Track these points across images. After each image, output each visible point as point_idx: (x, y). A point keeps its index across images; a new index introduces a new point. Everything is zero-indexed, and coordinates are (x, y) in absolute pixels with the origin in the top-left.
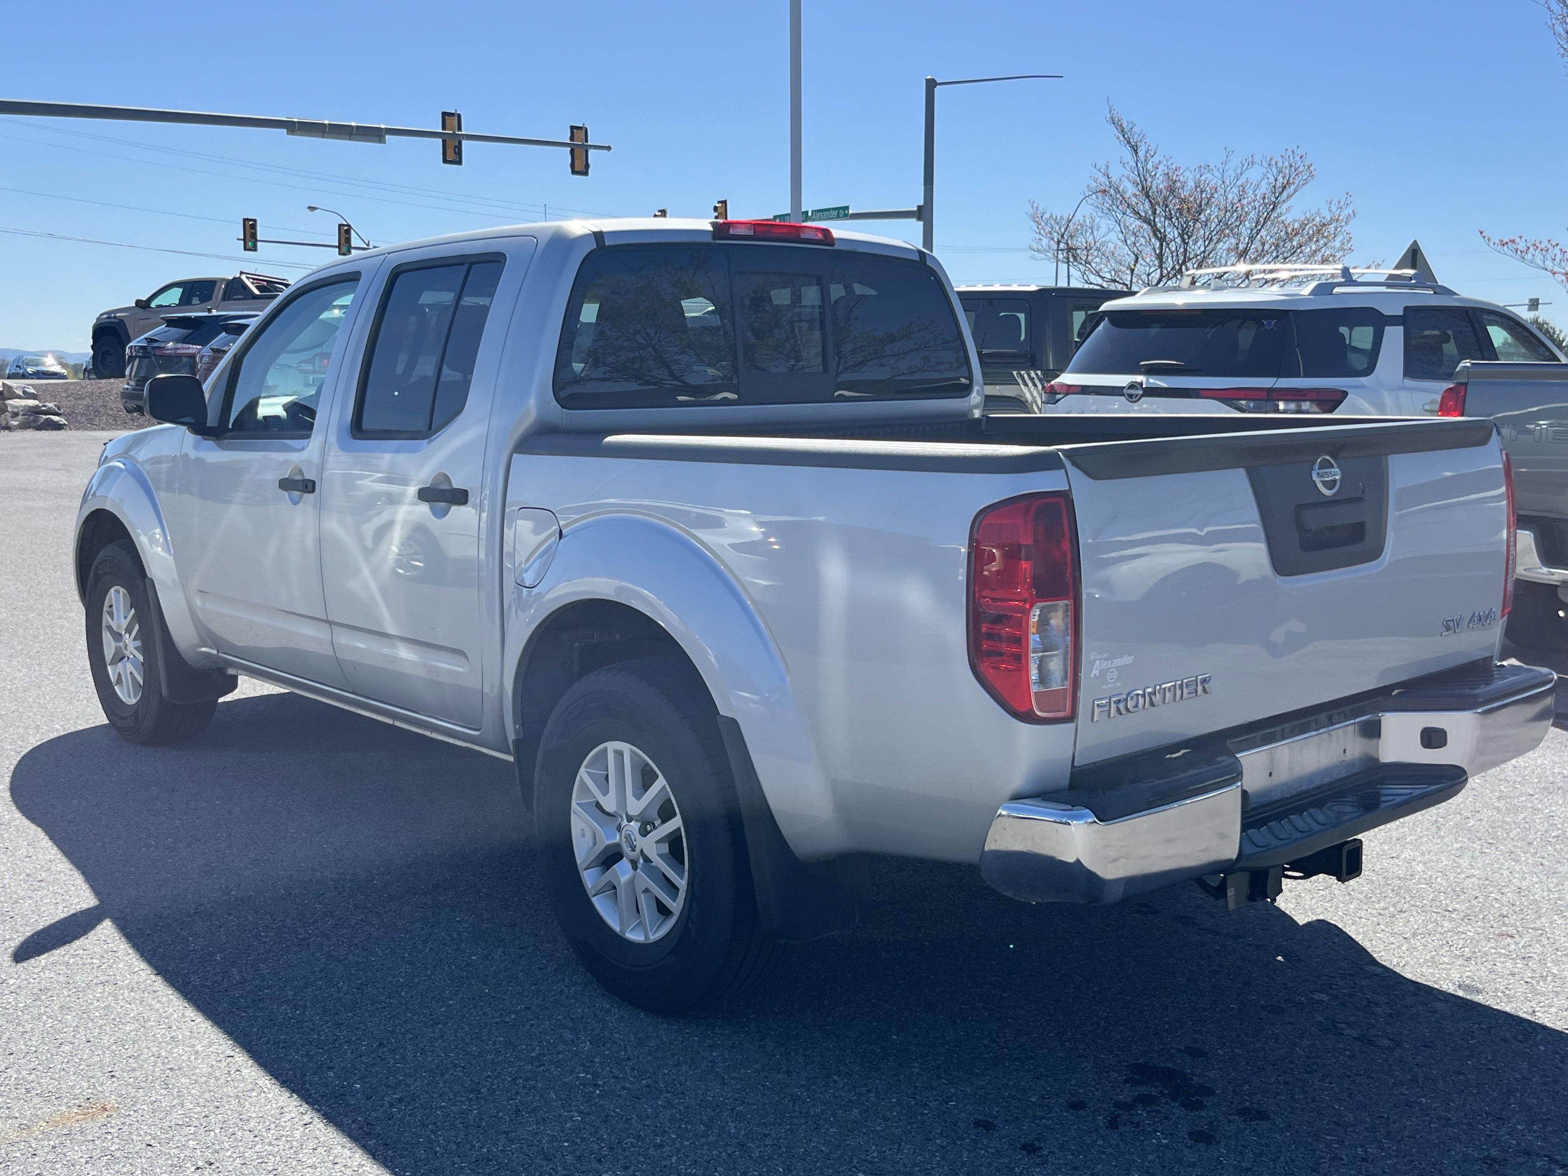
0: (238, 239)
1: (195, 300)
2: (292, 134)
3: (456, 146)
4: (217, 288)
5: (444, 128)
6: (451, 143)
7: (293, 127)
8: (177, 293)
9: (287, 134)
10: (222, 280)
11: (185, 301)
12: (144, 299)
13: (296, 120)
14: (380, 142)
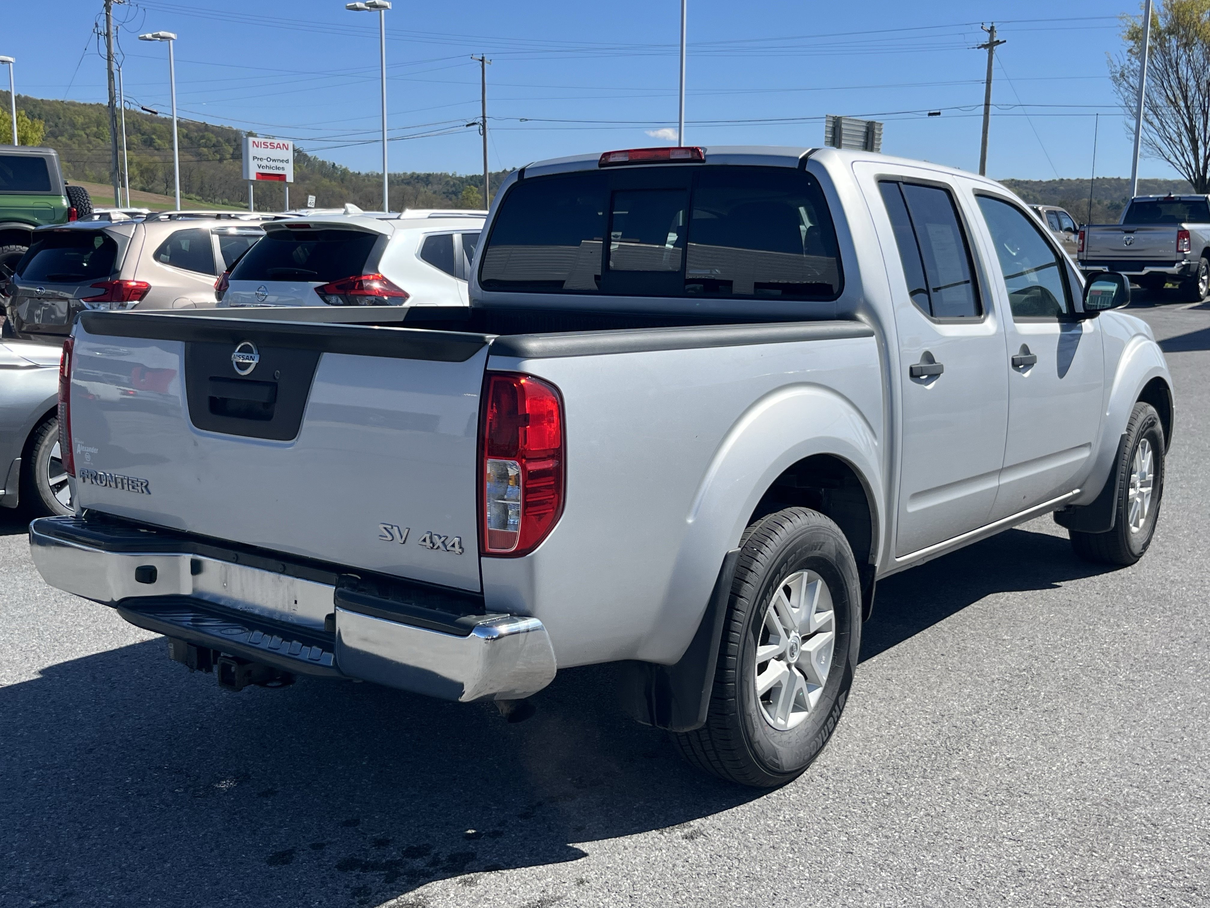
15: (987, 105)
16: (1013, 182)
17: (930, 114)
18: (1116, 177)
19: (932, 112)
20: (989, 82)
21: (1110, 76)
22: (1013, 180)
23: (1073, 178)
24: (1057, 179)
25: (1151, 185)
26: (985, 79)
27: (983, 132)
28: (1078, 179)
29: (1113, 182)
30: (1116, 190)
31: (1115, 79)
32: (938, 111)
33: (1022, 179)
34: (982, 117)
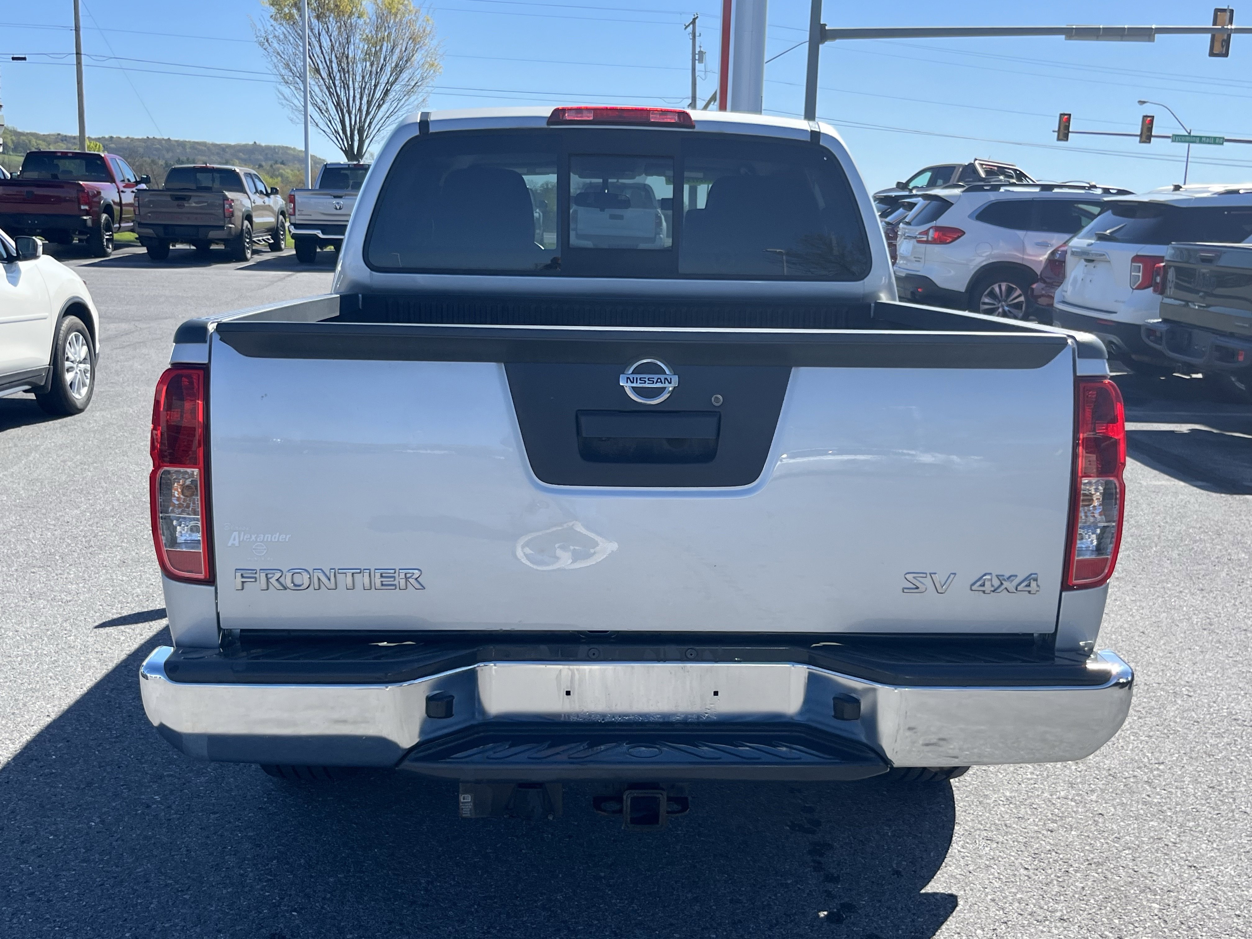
0: (1054, 131)
1: (940, 182)
2: (1070, 39)
3: (1223, 40)
4: (956, 171)
5: (1215, 23)
6: (1220, 38)
7: (1071, 33)
8: (928, 175)
9: (1066, 39)
10: (960, 165)
11: (932, 184)
12: (904, 182)
13: (1074, 27)
14: (1149, 41)
15: (78, 54)
16: (60, 137)
17: (13, 59)
18: (166, 138)
19: (15, 56)
20: (77, 29)
21: (256, 39)
22: (59, 134)
23: (123, 137)
24: (107, 136)
25: (200, 147)
26: (74, 25)
27: (78, 84)
28: (128, 138)
29: (164, 142)
30: (168, 151)
31: (261, 44)
32: (23, 56)
33: (69, 134)
34: (75, 66)
